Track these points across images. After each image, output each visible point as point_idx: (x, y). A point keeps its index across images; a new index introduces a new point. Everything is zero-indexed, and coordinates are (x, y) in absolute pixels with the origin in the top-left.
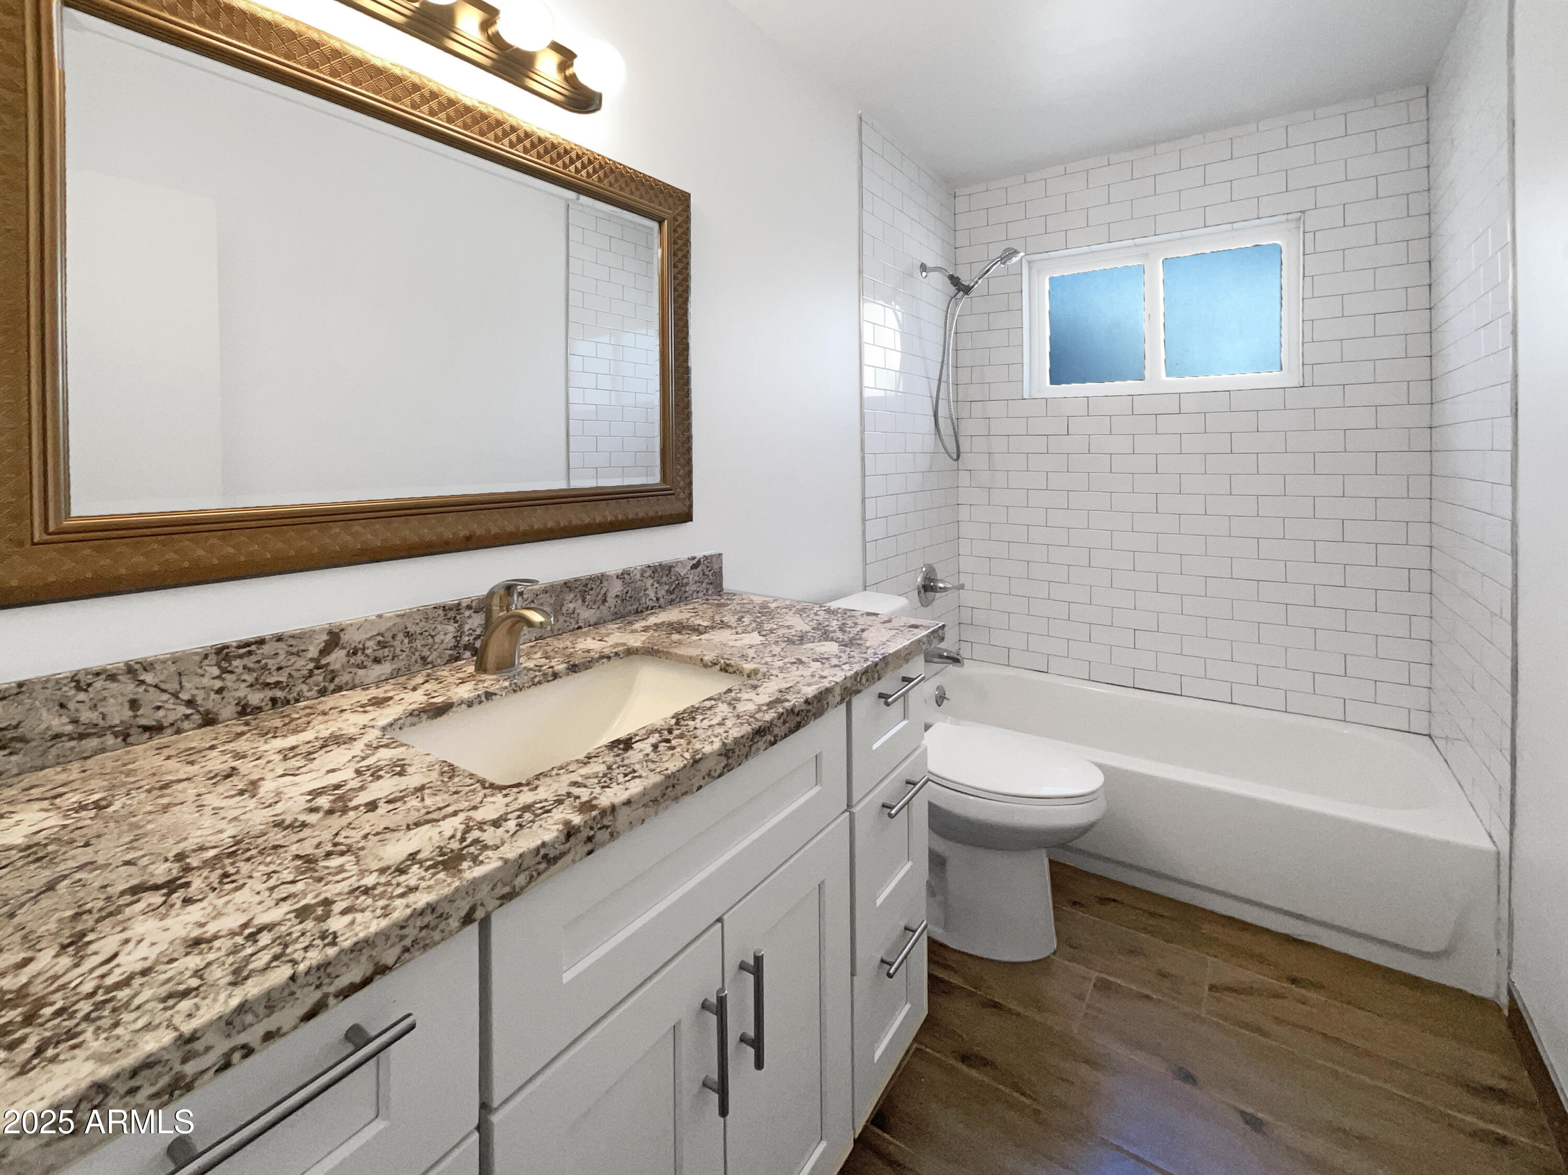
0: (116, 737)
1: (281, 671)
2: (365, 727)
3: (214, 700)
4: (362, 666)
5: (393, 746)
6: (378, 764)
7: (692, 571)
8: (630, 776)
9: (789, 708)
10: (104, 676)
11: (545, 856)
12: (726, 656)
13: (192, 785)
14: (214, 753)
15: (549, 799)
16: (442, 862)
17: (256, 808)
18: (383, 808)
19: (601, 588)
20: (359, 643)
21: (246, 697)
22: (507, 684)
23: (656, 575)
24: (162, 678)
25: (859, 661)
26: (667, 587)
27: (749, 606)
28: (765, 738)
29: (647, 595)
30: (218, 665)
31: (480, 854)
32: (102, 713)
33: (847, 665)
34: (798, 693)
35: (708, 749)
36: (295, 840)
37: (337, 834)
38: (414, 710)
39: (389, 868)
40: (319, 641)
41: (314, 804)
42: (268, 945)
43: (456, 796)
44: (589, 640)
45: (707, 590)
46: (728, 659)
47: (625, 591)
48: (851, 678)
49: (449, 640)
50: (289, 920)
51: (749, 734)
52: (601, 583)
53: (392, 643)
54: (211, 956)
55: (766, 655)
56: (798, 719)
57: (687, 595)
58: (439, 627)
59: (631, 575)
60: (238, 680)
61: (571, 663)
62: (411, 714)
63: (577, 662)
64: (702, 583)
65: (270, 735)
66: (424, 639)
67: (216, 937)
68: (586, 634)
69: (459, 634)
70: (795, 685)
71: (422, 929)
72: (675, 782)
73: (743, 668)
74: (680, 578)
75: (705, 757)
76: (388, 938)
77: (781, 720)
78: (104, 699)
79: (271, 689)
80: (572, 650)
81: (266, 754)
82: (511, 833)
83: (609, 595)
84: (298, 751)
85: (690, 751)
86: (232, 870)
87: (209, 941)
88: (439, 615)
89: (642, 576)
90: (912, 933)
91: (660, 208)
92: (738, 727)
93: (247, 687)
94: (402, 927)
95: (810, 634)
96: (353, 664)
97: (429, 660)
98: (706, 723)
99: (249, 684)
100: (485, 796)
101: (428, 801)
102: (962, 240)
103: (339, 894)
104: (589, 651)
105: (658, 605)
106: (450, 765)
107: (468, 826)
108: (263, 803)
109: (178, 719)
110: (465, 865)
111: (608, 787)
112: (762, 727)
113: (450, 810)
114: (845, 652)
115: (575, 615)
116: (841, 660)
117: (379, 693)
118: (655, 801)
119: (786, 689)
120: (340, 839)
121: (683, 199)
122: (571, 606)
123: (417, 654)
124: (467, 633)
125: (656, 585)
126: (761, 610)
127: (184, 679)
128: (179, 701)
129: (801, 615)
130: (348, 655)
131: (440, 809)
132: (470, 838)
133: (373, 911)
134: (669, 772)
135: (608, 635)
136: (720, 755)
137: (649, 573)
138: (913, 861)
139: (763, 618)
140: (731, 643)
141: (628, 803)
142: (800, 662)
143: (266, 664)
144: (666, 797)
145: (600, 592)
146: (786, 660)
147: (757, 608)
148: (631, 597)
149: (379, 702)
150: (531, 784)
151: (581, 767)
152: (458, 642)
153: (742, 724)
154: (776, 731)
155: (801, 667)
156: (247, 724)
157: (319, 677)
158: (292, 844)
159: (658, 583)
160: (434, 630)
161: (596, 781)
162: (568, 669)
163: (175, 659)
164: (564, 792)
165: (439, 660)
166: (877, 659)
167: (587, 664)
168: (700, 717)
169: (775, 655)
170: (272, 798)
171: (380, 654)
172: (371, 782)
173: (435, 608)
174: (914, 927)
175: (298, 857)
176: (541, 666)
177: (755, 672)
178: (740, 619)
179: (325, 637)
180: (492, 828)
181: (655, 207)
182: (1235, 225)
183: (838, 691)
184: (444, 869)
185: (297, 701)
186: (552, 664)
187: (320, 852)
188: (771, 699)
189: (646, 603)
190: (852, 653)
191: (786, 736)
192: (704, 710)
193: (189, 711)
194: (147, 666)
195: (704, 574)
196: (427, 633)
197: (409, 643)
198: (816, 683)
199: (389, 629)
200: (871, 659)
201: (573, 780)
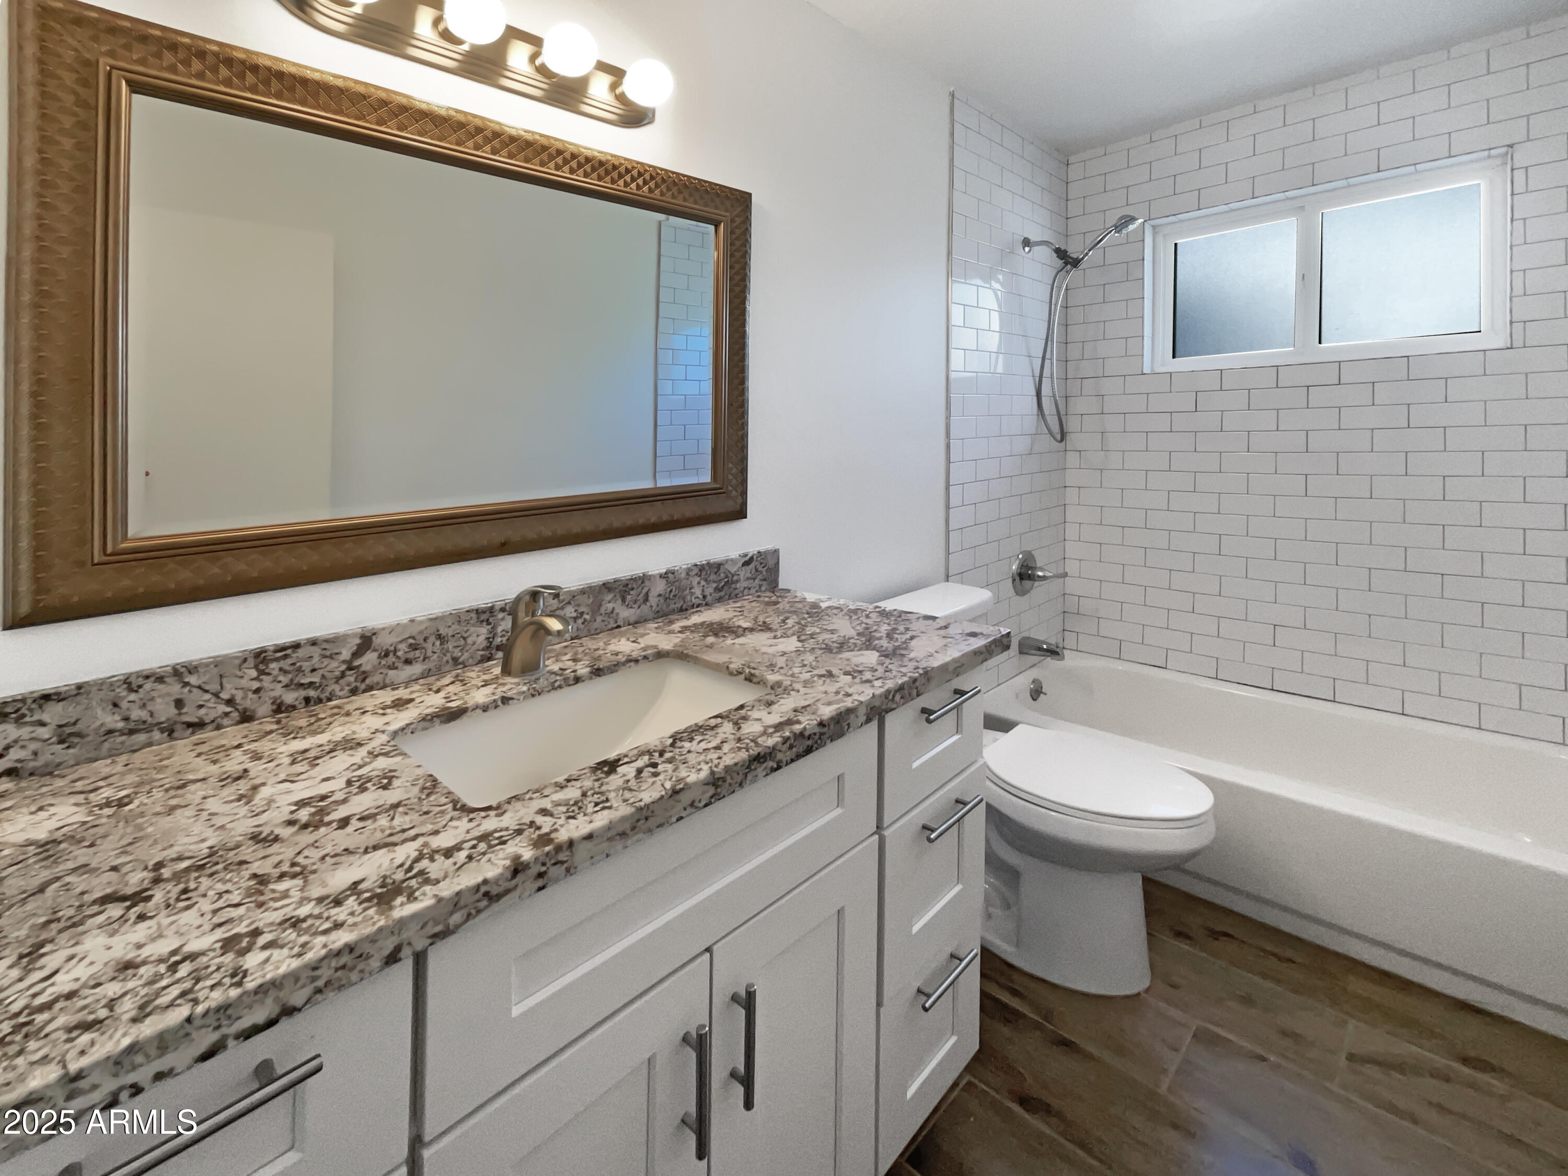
0: (162, 732)
1: (314, 673)
2: (377, 731)
3: (251, 699)
4: (393, 667)
5: (392, 754)
6: (370, 774)
7: (743, 568)
8: (601, 806)
9: (798, 732)
10: (152, 679)
11: (486, 894)
12: (752, 665)
13: (205, 786)
14: (238, 752)
15: (511, 828)
16: (378, 896)
17: (245, 817)
18: (355, 824)
19: (642, 589)
20: (391, 645)
21: (281, 696)
22: (525, 688)
23: (703, 573)
24: (204, 679)
25: (895, 677)
26: (714, 585)
27: (800, 606)
28: (765, 765)
29: (692, 594)
30: (256, 667)
31: (418, 889)
32: (149, 711)
33: (880, 681)
34: (813, 713)
35: (693, 778)
36: (261, 855)
37: (299, 853)
38: (427, 715)
39: (328, 897)
40: (352, 645)
41: (294, 816)
42: (183, 978)
43: (425, 817)
44: (623, 641)
45: (760, 586)
46: (754, 669)
47: (669, 590)
48: (880, 696)
49: (481, 641)
50: (214, 950)
51: (744, 761)
52: (643, 582)
53: (425, 645)
54: (130, 985)
55: (797, 665)
56: (810, 743)
57: (737, 592)
58: (472, 629)
59: (676, 573)
60: (274, 681)
61: (596, 667)
62: (424, 719)
63: (601, 666)
64: (754, 579)
65: (292, 736)
66: (456, 641)
67: (144, 963)
68: (622, 635)
69: (491, 635)
70: (814, 704)
71: (337, 970)
72: (649, 814)
73: (766, 679)
74: (730, 575)
75: (687, 787)
76: (297, 980)
77: (787, 745)
78: (152, 699)
79: (305, 689)
80: (601, 652)
81: (281, 756)
82: (457, 866)
83: (651, 595)
84: (307, 755)
85: (674, 779)
86: (192, 885)
87: (137, 966)
88: (471, 618)
89: (688, 574)
90: (958, 961)
91: (717, 211)
92: (734, 752)
93: (283, 687)
94: (315, 969)
95: (852, 641)
96: (384, 665)
97: (461, 660)
98: (703, 745)
99: (284, 684)
100: (451, 819)
101: (396, 822)
102: (1075, 208)
103: (272, 924)
104: (617, 654)
105: (704, 603)
106: (435, 780)
107: (420, 854)
108: (254, 811)
109: (218, 717)
110: (399, 900)
111: (573, 818)
112: (762, 754)
113: (412, 833)
114: (882, 664)
115: (614, 615)
116: (875, 674)
117: (402, 693)
118: (623, 835)
119: (803, 707)
120: (300, 859)
121: (742, 200)
122: (610, 606)
123: (448, 655)
124: (500, 634)
125: (703, 583)
126: (810, 610)
127: (225, 680)
128: (219, 700)
129: (851, 617)
130: (380, 657)
131: (404, 831)
132: (417, 868)
133: (292, 948)
134: (642, 804)
135: (643, 635)
136: (707, 784)
137: (696, 571)
138: (962, 884)
139: (809, 620)
140: (764, 649)
141: (589, 837)
142: (830, 674)
143: (301, 667)
144: (636, 831)
145: (641, 592)
146: (816, 672)
147: (807, 608)
148: (675, 596)
149: (399, 704)
150: (498, 809)
151: (556, 792)
152: (491, 643)
153: (740, 749)
154: (780, 756)
155: (828, 681)
156: (278, 722)
157: (351, 678)
158: (256, 860)
159: (706, 580)
160: (466, 632)
161: (564, 809)
162: (591, 673)
163: (218, 663)
164: (527, 821)
165: (471, 660)
166: (917, 675)
167: (613, 668)
168: (699, 738)
169: (805, 665)
170: (263, 806)
171: (411, 655)
172: (355, 794)
173: (468, 611)
174: (962, 955)
175: (255, 876)
176: (565, 670)
177: (778, 684)
178: (784, 621)
179: (358, 641)
180: (443, 858)
181: (710, 211)
182: (1418, 166)
183: (862, 711)
184: (378, 904)
185: (329, 700)
186: (577, 667)
187: (276, 872)
188: (782, 720)
189: (691, 601)
190: (890, 666)
191: (792, 761)
192: (706, 730)
193: (229, 709)
194: (192, 669)
195: (757, 570)
196: (459, 636)
197: (440, 644)
198: (838, 702)
199: (421, 632)
200: (909, 674)
201: (543, 806)
